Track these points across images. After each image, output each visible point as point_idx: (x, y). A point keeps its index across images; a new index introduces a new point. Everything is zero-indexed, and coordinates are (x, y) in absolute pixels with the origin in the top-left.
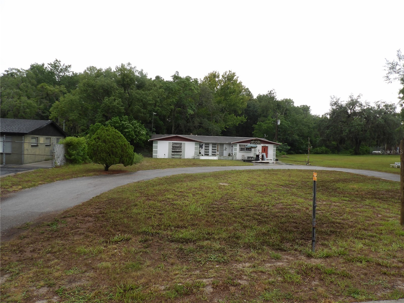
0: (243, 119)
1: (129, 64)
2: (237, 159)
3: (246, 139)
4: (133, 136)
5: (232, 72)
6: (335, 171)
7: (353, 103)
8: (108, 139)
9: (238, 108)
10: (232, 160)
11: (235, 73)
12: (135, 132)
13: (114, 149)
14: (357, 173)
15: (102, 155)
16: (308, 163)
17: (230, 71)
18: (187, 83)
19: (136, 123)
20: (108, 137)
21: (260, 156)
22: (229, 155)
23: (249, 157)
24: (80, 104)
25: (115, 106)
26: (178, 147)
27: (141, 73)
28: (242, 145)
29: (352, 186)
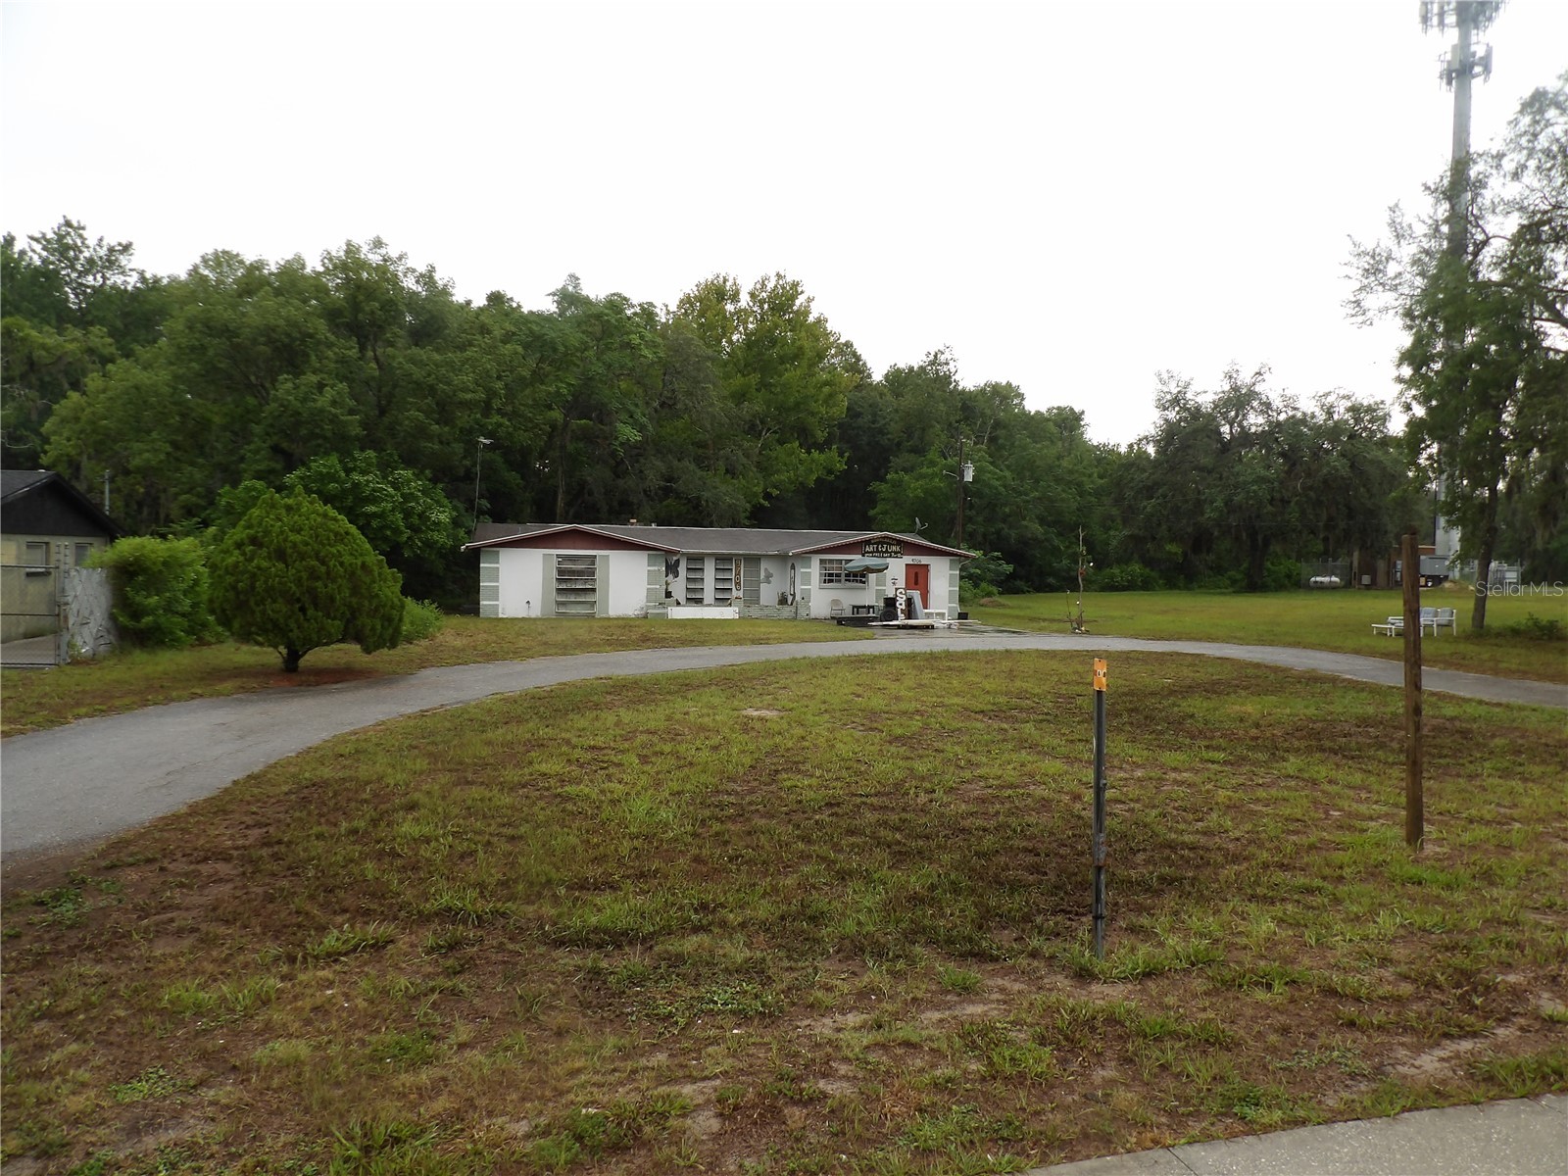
0: (834, 459)
1: (378, 244)
2: (812, 616)
3: (847, 537)
4: (397, 531)
5: (789, 279)
6: (1178, 654)
7: (1239, 399)
8: (295, 545)
9: (811, 420)
10: (795, 619)
11: (798, 284)
12: (408, 514)
13: (319, 584)
14: (1256, 661)
15: (273, 611)
16: (1077, 626)
17: (779, 276)
18: (613, 321)
19: (409, 481)
20: (296, 538)
21: (901, 604)
22: (783, 601)
23: (858, 607)
24: (175, 403)
25: (322, 411)
26: (580, 573)
27: (427, 278)
28: (831, 561)
29: (1237, 708)
